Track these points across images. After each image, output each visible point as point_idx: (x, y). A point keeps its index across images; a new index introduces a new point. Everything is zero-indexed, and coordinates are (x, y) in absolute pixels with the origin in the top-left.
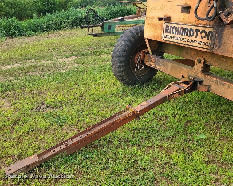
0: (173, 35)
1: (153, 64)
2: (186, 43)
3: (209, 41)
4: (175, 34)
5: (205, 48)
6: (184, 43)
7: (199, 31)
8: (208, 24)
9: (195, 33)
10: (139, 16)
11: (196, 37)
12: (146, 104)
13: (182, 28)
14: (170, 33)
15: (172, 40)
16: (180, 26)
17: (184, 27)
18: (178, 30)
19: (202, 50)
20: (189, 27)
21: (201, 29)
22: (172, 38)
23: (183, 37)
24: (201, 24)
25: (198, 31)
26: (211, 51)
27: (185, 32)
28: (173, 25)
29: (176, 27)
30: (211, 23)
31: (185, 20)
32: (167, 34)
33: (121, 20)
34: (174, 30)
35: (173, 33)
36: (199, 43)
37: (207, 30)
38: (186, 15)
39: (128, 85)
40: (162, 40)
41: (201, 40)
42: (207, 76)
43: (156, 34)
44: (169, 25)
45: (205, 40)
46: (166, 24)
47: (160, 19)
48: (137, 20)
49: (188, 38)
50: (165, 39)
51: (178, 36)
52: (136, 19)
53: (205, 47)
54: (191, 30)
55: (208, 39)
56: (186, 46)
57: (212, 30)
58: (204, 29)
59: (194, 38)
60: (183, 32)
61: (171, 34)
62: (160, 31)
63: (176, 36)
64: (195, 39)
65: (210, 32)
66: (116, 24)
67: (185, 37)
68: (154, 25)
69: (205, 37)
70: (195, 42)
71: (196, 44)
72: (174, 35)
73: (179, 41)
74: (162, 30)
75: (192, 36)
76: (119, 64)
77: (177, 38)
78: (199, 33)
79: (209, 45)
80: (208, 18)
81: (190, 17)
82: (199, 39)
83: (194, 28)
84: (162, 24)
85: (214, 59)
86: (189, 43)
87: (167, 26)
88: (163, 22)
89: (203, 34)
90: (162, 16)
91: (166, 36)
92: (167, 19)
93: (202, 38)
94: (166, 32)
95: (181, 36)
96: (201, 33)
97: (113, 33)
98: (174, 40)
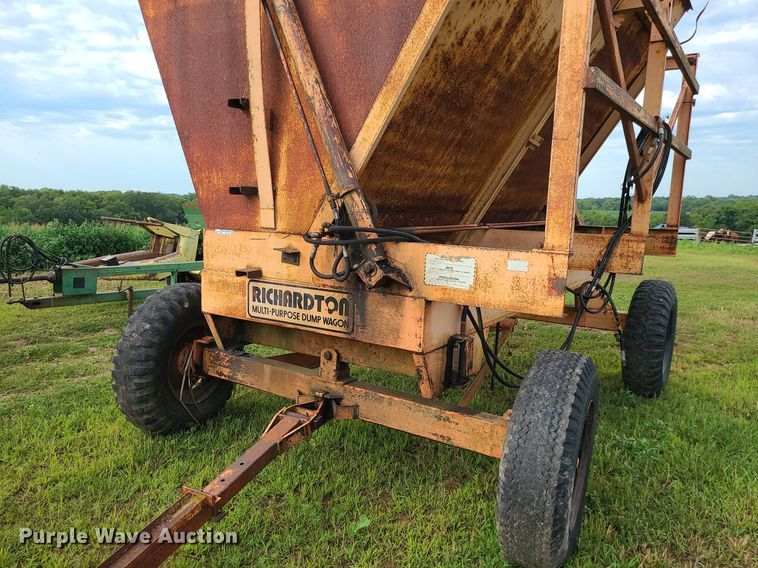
0: (271, 307)
1: (226, 371)
2: (301, 322)
3: (343, 318)
4: (276, 304)
5: (337, 330)
6: (296, 321)
7: (322, 298)
8: (337, 285)
9: (316, 301)
10: (159, 255)
11: (319, 310)
12: (230, 473)
13: (288, 293)
14: (264, 302)
15: (269, 316)
16: (284, 289)
17: (292, 290)
18: (281, 296)
19: (334, 334)
20: (302, 292)
21: (326, 295)
22: (268, 312)
23: (292, 310)
24: (324, 285)
25: (320, 298)
26: (350, 337)
27: (295, 300)
28: (268, 287)
29: (276, 291)
30: (343, 284)
31: (292, 278)
32: (256, 304)
33: (109, 263)
34: (272, 296)
35: (270, 302)
36: (325, 321)
37: (338, 297)
38: (293, 268)
39: (165, 434)
40: (248, 316)
41: (328, 316)
42: (347, 386)
43: (233, 304)
44: (260, 286)
45: (336, 315)
46: (252, 284)
47: (239, 274)
48: (156, 264)
49: (302, 311)
50: (253, 314)
51: (283, 308)
52: (151, 262)
53: (337, 328)
54: (307, 296)
55: (341, 314)
56: (301, 328)
57: (345, 296)
58: (331, 294)
59: (314, 312)
60: (290, 300)
61: (267, 304)
62: (240, 297)
63: (278, 307)
64: (318, 314)
65: (343, 300)
66: (99, 273)
67: (297, 310)
68: (226, 285)
69: (335, 309)
70: (317, 319)
71: (321, 324)
72: (273, 306)
73: (286, 319)
74: (244, 295)
75: (311, 307)
76: (136, 381)
77: (280, 313)
78: (323, 302)
79: (345, 324)
80: (336, 275)
81: (302, 273)
82: (324, 314)
83: (313, 293)
84: (244, 282)
85: (355, 350)
86: (306, 323)
87: (255, 289)
88: (246, 279)
89: (331, 305)
90: (242, 267)
91: (255, 309)
92: (256, 275)
93: (330, 312)
94: (254, 300)
95: (287, 309)
96: (327, 302)
97: (92, 297)
98: (274, 317)
